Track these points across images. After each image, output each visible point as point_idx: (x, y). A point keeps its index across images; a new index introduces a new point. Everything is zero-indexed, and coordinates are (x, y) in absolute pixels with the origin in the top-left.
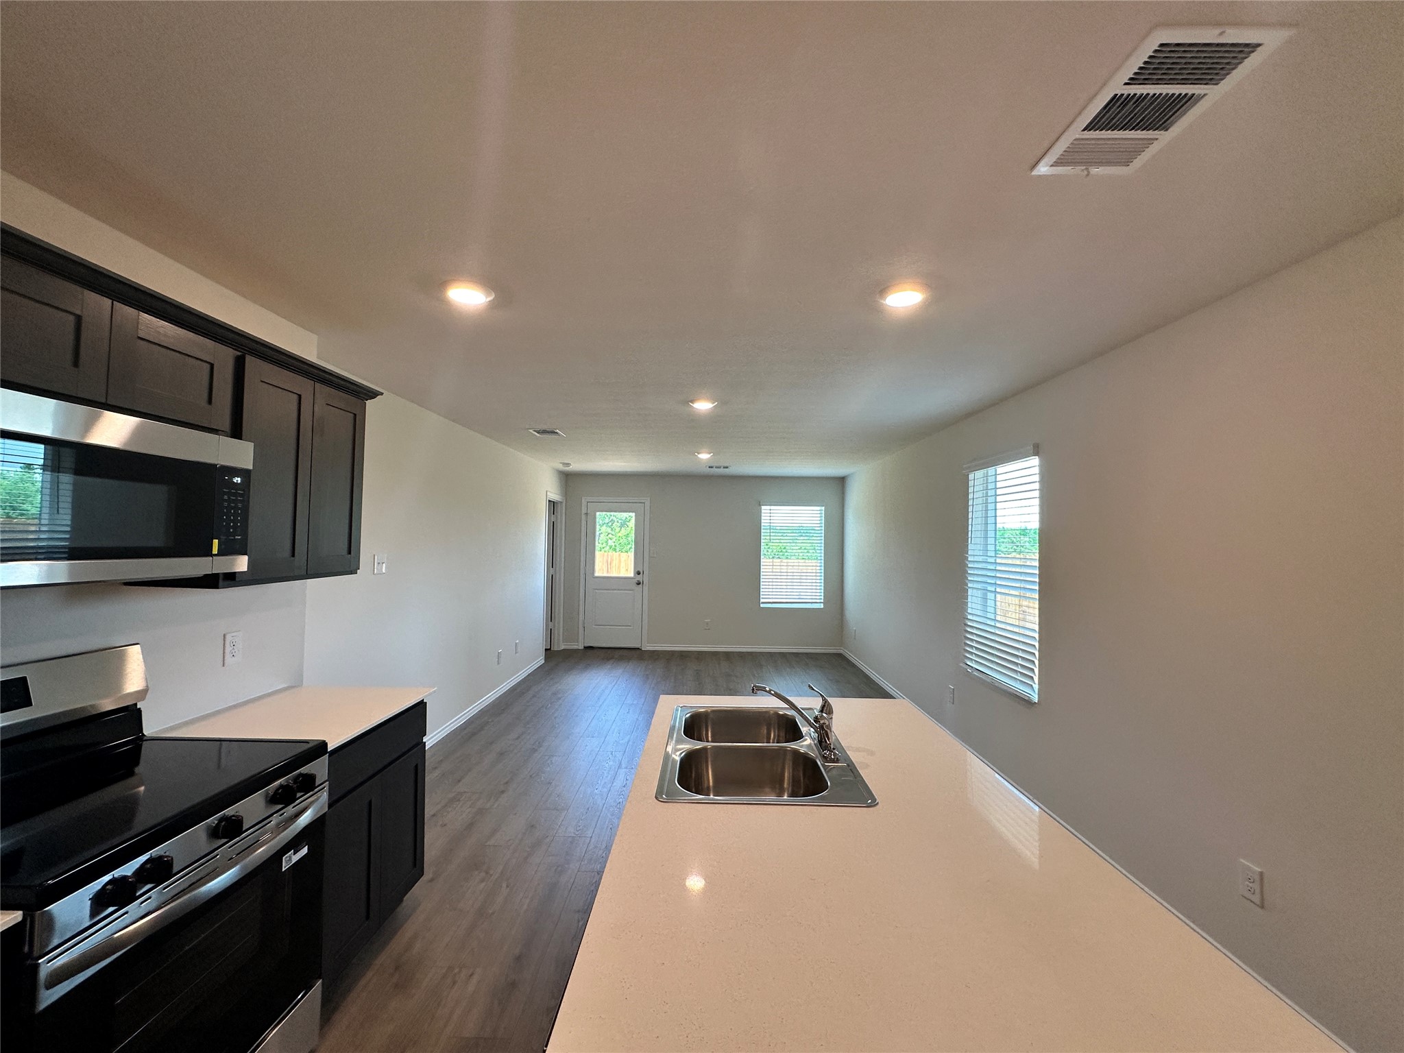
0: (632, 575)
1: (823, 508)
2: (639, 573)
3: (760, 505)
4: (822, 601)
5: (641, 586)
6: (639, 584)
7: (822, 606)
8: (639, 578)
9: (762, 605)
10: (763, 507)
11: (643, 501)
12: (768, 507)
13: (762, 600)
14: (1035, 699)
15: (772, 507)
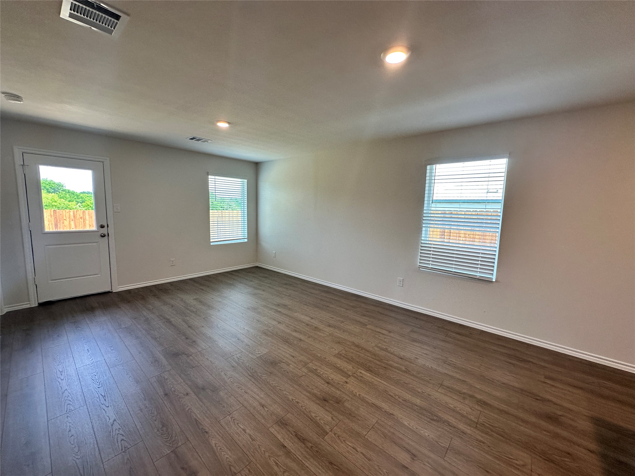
0: (94, 228)
1: (246, 181)
2: (102, 227)
3: (208, 175)
4: (246, 237)
5: (106, 237)
6: (103, 236)
7: (246, 240)
8: (104, 231)
9: (212, 244)
10: (210, 177)
11: (102, 160)
12: (213, 177)
13: (211, 240)
14: (494, 280)
15: (216, 177)
